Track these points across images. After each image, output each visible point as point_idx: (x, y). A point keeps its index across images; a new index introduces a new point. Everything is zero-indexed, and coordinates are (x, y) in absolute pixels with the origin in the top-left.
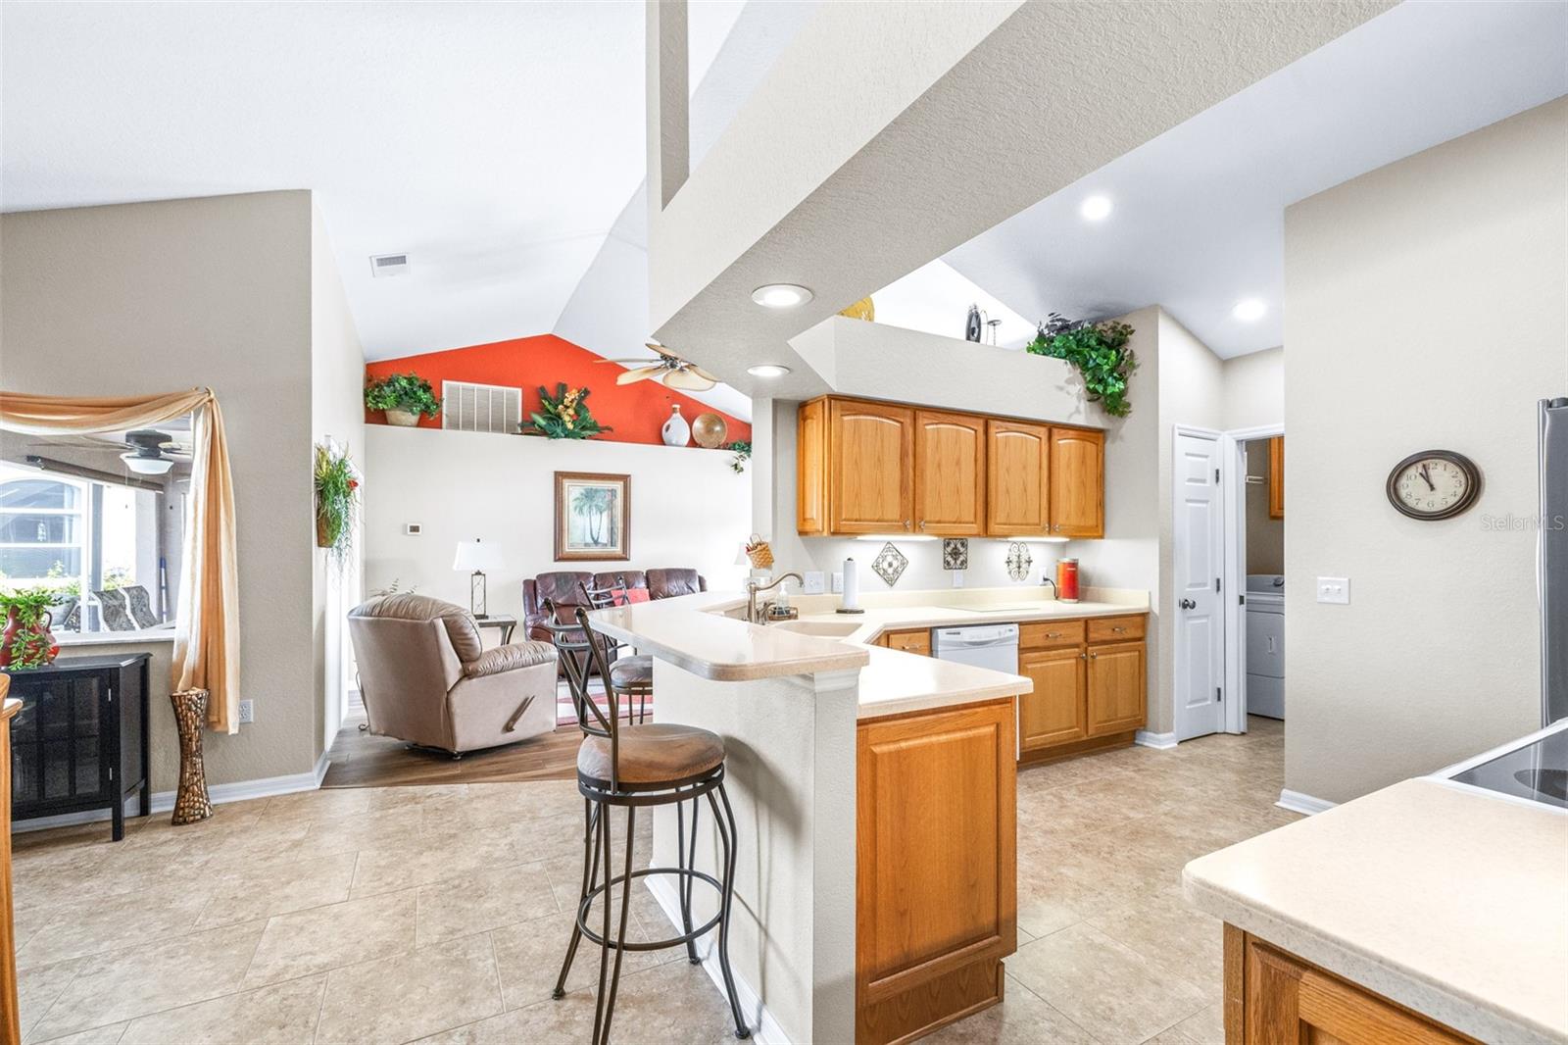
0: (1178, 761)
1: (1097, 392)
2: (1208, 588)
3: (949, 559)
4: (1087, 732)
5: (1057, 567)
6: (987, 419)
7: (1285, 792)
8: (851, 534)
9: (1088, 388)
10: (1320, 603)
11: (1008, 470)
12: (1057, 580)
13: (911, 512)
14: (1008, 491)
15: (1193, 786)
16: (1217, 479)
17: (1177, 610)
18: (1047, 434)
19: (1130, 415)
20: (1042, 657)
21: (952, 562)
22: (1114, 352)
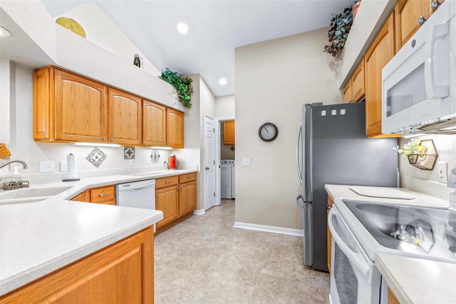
0: (206, 218)
1: (182, 99)
2: (212, 163)
3: (127, 155)
4: (179, 215)
5: (169, 158)
6: (143, 99)
7: (235, 222)
8: (70, 141)
9: (179, 97)
10: (244, 166)
11: (151, 120)
12: (169, 162)
13: (106, 133)
14: (151, 129)
15: (211, 226)
16: (214, 131)
17: (205, 170)
18: (165, 110)
19: (191, 108)
20: (164, 191)
21: (128, 156)
22: (187, 86)
